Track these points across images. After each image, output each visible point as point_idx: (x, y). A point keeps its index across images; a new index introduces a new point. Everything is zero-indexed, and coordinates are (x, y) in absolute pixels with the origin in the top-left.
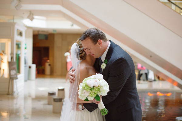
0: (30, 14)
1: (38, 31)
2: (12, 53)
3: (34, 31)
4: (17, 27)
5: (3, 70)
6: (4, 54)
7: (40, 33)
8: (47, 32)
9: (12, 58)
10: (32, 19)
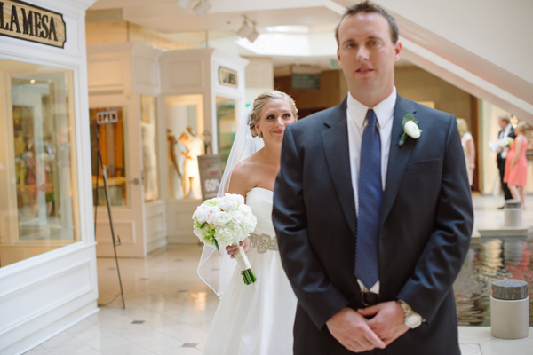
0: (245, 23)
1: (291, 66)
2: (207, 133)
3: (276, 68)
4: (216, 61)
5: (190, 179)
6: (190, 137)
7: (295, 70)
8: (316, 67)
9: (207, 146)
10: (252, 36)
